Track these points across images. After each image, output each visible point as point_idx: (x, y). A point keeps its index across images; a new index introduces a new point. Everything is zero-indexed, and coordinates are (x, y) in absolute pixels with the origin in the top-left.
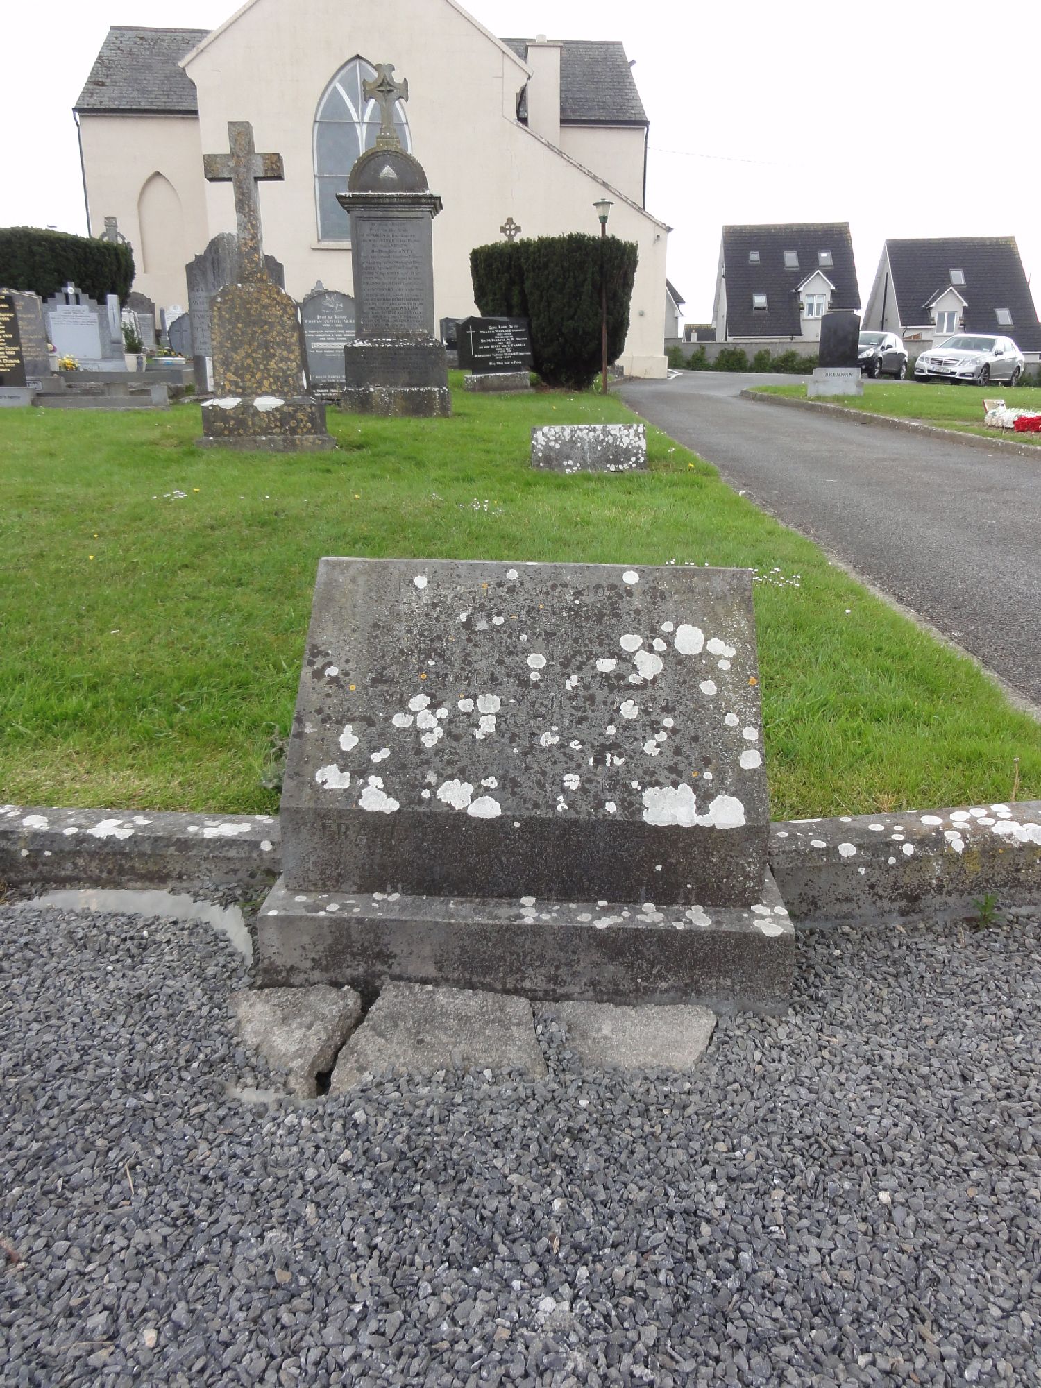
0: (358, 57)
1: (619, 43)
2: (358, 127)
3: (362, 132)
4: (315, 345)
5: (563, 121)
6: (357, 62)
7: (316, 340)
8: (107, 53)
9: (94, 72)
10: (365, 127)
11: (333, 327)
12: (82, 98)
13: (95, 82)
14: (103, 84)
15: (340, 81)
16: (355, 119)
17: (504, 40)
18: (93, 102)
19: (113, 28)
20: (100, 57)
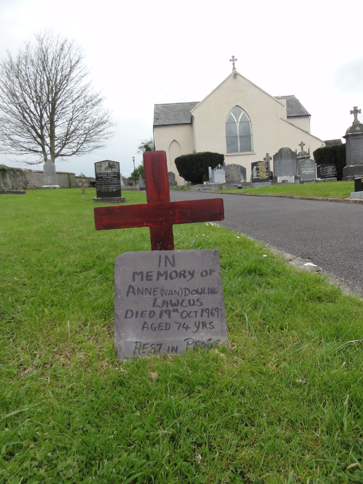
0: (237, 106)
1: (294, 95)
2: (237, 123)
3: (238, 125)
4: (303, 172)
5: (288, 117)
6: (237, 107)
7: (304, 171)
8: (156, 111)
9: (155, 116)
10: (238, 123)
11: (308, 167)
12: (154, 122)
13: (156, 119)
14: (158, 119)
15: (232, 112)
16: (236, 121)
17: (275, 97)
18: (157, 124)
19: (155, 105)
20: (155, 112)
